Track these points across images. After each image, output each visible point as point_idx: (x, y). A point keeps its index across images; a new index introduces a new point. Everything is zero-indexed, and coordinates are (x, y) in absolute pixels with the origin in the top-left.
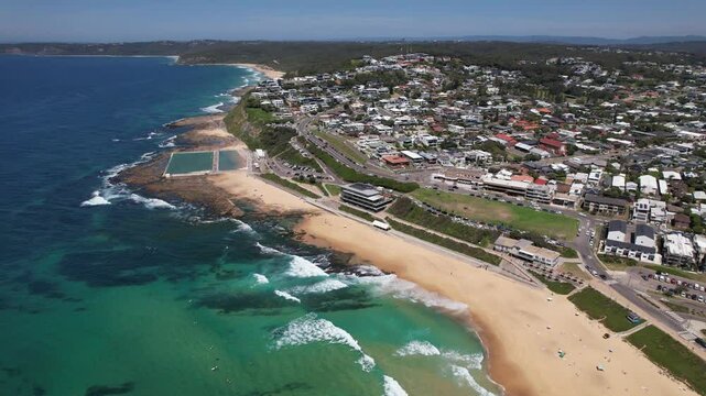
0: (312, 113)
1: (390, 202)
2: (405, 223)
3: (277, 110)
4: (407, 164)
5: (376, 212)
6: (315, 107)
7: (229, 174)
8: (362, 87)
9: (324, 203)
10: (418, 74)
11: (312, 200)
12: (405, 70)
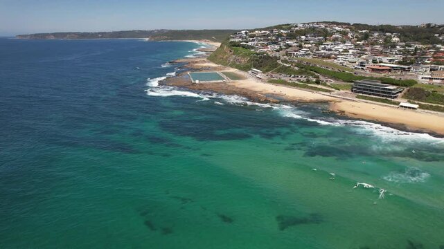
0: (276, 51)
1: (400, 92)
2: (430, 104)
3: (252, 47)
4: (390, 71)
5: (394, 98)
6: (277, 47)
7: (241, 81)
8: (303, 37)
9: (339, 94)
10: (337, 31)
11: (328, 94)
12: (328, 29)
